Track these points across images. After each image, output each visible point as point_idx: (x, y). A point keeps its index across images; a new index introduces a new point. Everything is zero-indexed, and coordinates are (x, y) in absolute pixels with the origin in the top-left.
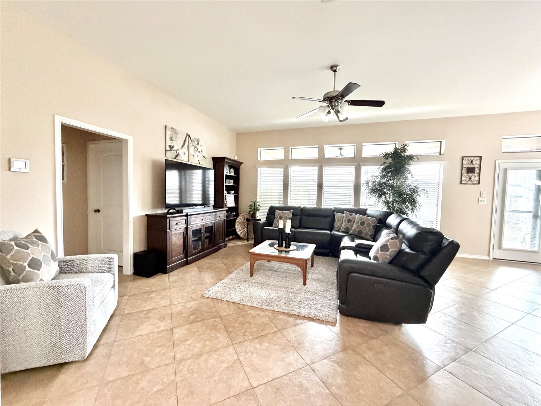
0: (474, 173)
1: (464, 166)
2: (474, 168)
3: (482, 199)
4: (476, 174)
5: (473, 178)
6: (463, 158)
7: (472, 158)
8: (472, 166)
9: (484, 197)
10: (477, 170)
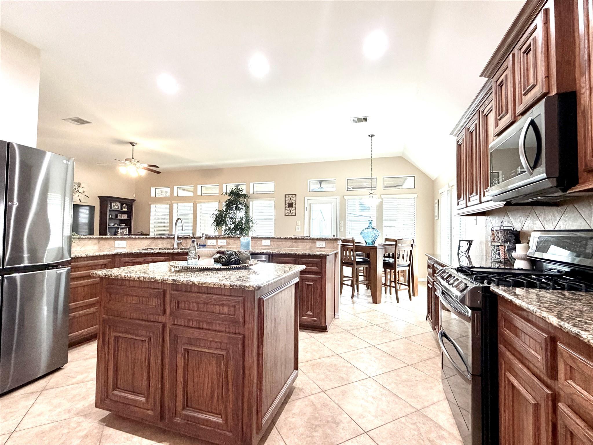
0: (292, 207)
1: (286, 202)
2: (292, 203)
3: (298, 227)
4: (294, 208)
5: (292, 211)
6: (286, 195)
7: (291, 196)
8: (290, 202)
9: (299, 226)
10: (294, 205)
